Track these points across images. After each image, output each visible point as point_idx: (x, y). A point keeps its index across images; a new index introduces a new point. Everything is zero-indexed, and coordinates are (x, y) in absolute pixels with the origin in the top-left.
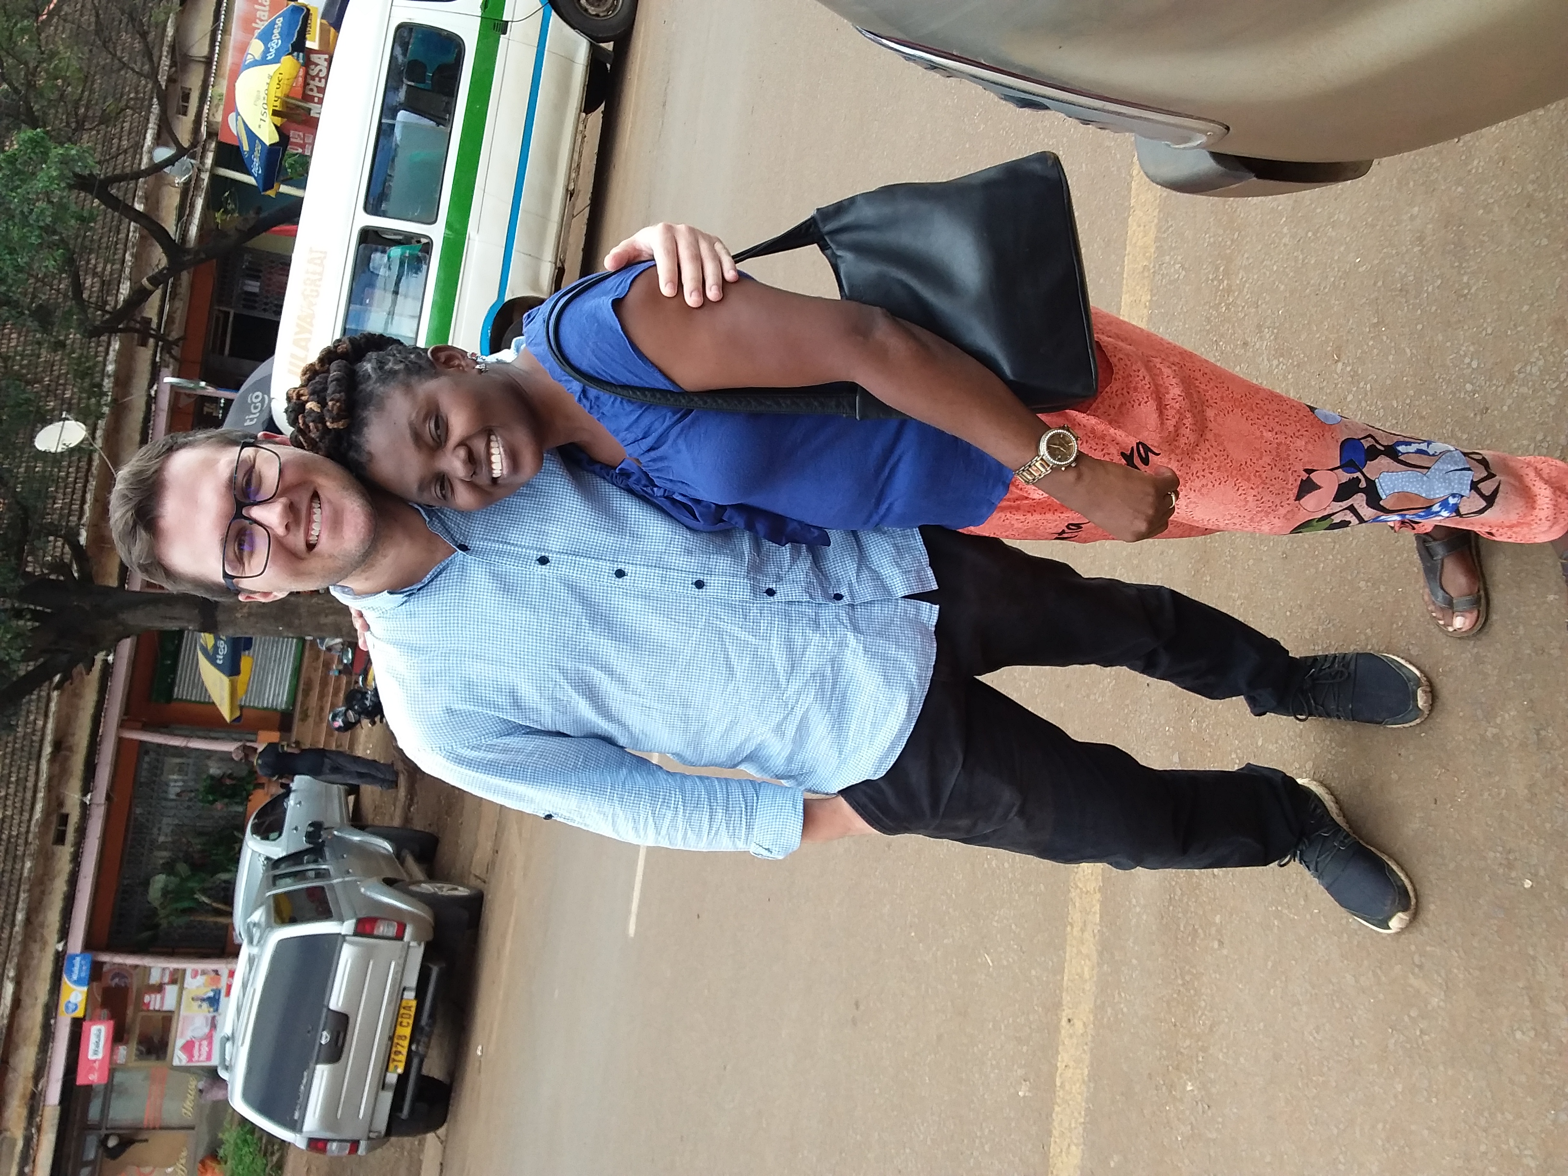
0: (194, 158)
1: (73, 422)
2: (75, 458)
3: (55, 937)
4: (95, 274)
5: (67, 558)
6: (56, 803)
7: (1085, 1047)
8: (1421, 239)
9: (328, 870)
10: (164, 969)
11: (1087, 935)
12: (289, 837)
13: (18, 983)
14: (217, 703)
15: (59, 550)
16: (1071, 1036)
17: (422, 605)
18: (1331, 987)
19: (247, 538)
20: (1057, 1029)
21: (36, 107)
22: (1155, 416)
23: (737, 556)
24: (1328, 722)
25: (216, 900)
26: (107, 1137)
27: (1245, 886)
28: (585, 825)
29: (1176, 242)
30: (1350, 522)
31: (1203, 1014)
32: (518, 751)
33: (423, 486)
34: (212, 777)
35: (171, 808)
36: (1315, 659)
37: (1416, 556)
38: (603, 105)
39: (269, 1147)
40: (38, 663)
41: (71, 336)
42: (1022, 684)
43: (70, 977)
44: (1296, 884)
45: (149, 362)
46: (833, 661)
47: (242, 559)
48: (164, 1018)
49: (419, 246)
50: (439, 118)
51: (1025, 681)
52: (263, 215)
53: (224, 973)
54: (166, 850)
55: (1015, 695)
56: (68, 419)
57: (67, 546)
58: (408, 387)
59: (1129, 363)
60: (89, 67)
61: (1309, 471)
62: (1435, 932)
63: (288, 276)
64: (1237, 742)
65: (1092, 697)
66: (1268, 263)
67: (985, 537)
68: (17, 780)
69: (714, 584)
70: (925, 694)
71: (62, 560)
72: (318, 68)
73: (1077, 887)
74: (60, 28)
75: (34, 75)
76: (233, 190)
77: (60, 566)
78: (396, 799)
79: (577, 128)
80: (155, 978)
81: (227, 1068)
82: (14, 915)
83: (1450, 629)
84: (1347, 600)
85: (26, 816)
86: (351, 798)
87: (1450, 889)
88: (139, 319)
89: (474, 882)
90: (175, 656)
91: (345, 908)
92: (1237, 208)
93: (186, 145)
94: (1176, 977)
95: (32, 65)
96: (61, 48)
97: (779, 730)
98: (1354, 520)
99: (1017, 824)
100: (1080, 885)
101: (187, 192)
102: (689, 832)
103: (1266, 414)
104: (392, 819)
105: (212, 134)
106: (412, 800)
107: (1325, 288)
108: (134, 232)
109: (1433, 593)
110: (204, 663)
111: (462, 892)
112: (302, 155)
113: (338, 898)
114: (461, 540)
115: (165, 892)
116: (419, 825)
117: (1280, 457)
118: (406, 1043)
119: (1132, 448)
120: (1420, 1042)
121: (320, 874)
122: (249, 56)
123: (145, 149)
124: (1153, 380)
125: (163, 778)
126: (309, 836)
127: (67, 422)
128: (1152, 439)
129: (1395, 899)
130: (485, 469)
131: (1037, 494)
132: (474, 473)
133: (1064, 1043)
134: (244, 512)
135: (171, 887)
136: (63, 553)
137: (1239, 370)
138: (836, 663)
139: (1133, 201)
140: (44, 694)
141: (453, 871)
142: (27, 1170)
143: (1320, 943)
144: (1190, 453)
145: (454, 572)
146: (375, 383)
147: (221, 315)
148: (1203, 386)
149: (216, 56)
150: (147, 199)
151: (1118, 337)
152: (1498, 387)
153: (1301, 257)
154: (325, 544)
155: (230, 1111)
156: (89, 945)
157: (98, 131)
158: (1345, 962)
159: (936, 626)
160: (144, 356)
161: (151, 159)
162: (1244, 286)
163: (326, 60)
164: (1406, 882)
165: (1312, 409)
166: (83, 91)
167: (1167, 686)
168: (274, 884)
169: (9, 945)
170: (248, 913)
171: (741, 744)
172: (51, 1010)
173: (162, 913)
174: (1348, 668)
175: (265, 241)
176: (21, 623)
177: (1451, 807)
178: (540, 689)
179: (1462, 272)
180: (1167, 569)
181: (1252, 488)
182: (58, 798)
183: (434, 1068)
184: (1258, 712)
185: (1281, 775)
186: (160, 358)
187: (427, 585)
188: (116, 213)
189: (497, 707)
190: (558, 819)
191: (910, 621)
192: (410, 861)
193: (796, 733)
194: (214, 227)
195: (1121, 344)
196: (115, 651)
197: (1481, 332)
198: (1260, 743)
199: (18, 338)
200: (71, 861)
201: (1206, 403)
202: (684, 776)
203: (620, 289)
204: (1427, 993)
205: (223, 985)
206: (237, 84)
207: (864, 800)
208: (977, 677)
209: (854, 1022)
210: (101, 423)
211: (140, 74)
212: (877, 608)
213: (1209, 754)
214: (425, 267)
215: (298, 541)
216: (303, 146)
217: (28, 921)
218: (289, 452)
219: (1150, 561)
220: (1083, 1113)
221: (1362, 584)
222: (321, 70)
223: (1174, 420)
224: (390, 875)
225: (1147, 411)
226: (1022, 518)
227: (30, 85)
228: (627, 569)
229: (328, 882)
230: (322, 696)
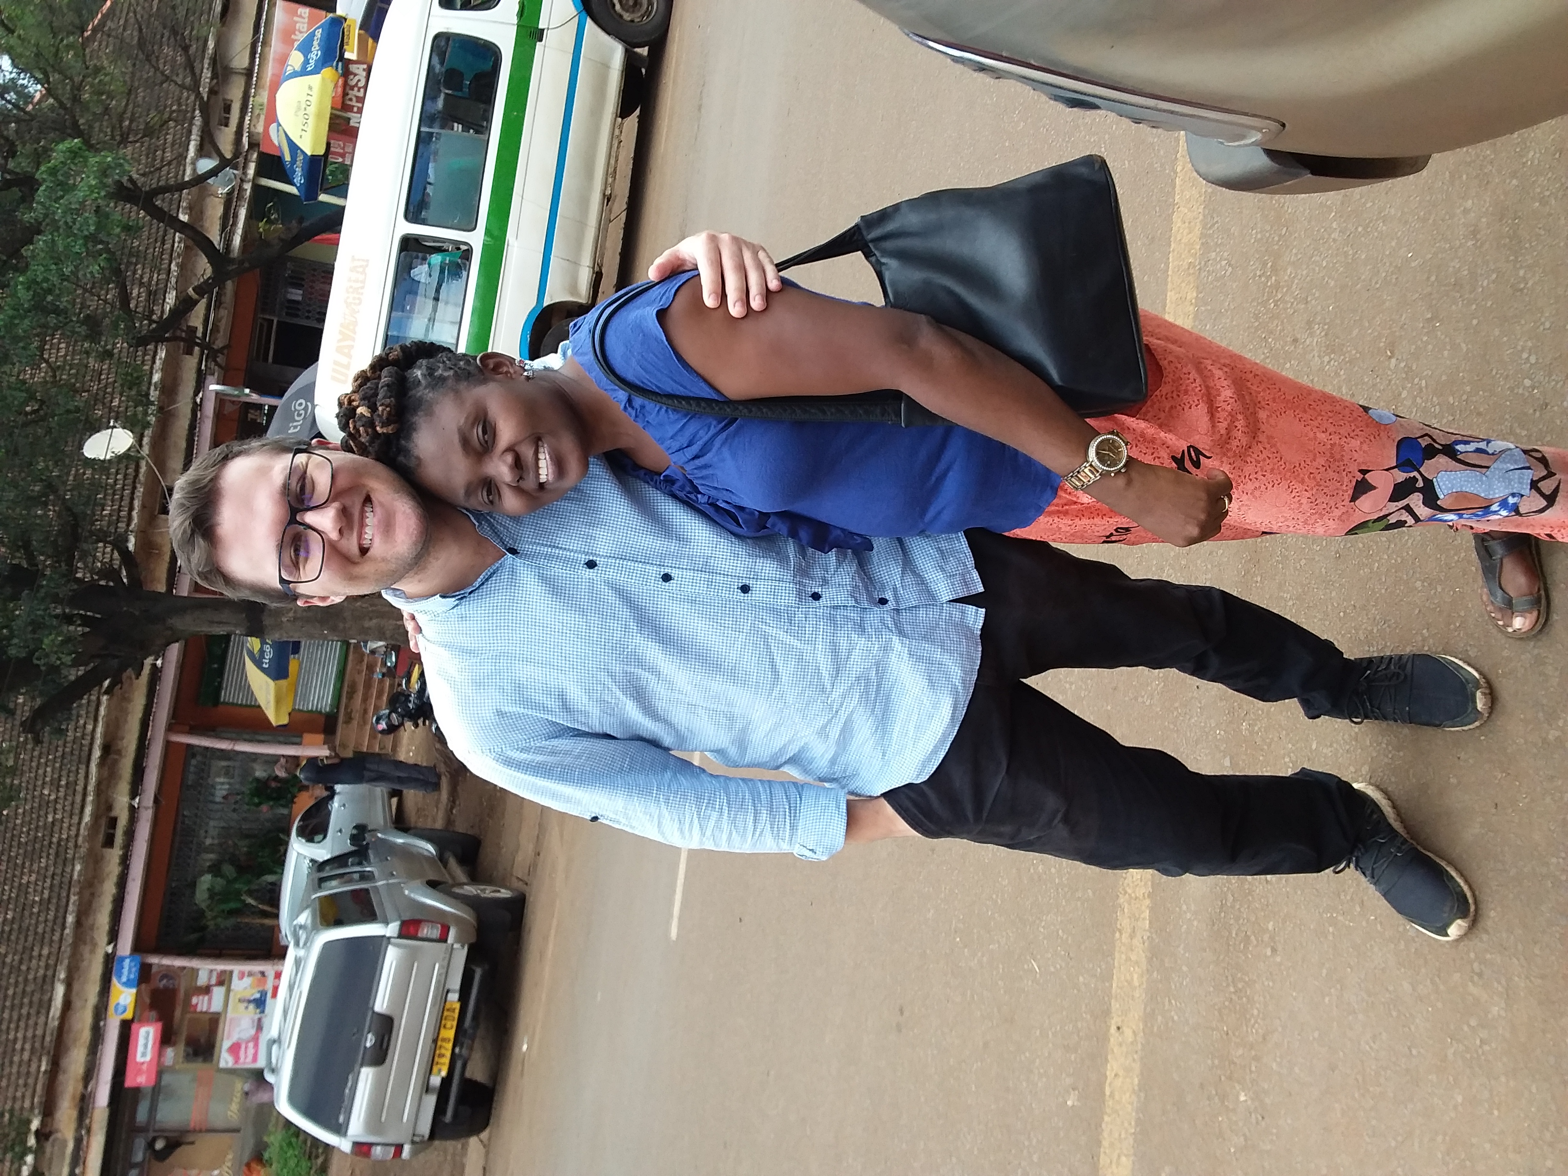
0: (236, 169)
1: (121, 430)
2: (122, 466)
3: (105, 939)
4: (141, 284)
5: (116, 563)
6: (105, 807)
7: (1135, 1056)
8: (1475, 233)
9: (372, 872)
10: (211, 971)
11: (1137, 942)
12: (333, 840)
13: (69, 984)
14: (264, 708)
15: (109, 556)
16: (1120, 1045)
17: (471, 607)
18: (1387, 995)
19: (303, 544)
20: (1106, 1038)
21: (81, 121)
22: (1206, 419)
23: (782, 559)
24: (1384, 724)
25: (262, 902)
26: (154, 1140)
27: (1299, 892)
28: (631, 827)
29: (1222, 238)
30: (1406, 522)
31: (1256, 1022)
32: (566, 753)
33: (469, 491)
34: (257, 780)
35: (217, 811)
36: (1370, 660)
37: (1474, 555)
38: (638, 109)
39: (314, 1150)
40: (89, 668)
41: (118, 345)
42: (1068, 686)
43: (119, 977)
44: (1352, 890)
45: (194, 371)
46: (877, 664)
47: (298, 563)
48: (210, 1019)
49: (459, 253)
50: (476, 125)
51: (1071, 684)
52: (306, 224)
53: (271, 975)
54: (212, 852)
55: (1061, 697)
56: (115, 427)
57: (115, 552)
58: (457, 392)
59: (1179, 366)
60: (132, 81)
61: (1364, 472)
62: (1495, 939)
63: (330, 284)
64: (1290, 746)
65: (1140, 700)
66: (1318, 258)
67: (1032, 540)
68: (67, 783)
69: (760, 590)
70: (969, 698)
71: (111, 565)
72: (357, 78)
73: (1126, 892)
74: (104, 43)
75: (79, 90)
76: (275, 200)
77: (110, 573)
78: (438, 801)
79: (613, 134)
80: (202, 980)
81: (273, 1071)
82: (65, 918)
83: (1510, 630)
84: (1402, 600)
85: (75, 819)
86: (395, 801)
87: (1511, 896)
88: (185, 328)
89: (516, 884)
90: (222, 660)
91: (390, 911)
92: (1285, 203)
93: (228, 156)
94: (1228, 985)
95: (78, 79)
96: (105, 63)
97: (823, 732)
98: (1410, 521)
99: (1061, 831)
100: (1129, 891)
101: (230, 202)
102: (734, 833)
103: (1320, 415)
104: (434, 820)
105: (253, 145)
106: (454, 802)
107: (1376, 283)
108: (179, 242)
109: (1492, 593)
110: (250, 666)
111: (505, 894)
112: (342, 164)
113: (382, 901)
114: (510, 544)
115: (212, 893)
116: (461, 827)
117: (1334, 459)
118: (450, 1046)
119: (1183, 451)
120: (1480, 1051)
121: (365, 877)
122: (289, 68)
123: (188, 160)
124: (1204, 382)
125: (210, 781)
126: (354, 839)
127: (115, 430)
128: (1203, 442)
129: (1454, 907)
130: (532, 475)
131: (1086, 499)
132: (521, 478)
133: (1113, 1051)
134: (298, 518)
135: (218, 888)
136: (112, 559)
137: (1289, 370)
138: (880, 667)
139: (1177, 197)
140: (93, 698)
141: (495, 873)
142: (77, 1171)
143: (1376, 949)
144: (1242, 455)
145: (505, 575)
146: (425, 388)
147: (265, 324)
148: (1254, 388)
149: (256, 67)
150: (190, 209)
151: (1167, 339)
152: (1557, 383)
153: (1351, 252)
154: (378, 548)
155: (275, 1114)
156: (138, 947)
157: (142, 143)
158: (1403, 970)
159: (982, 629)
160: (190, 363)
161: (194, 170)
162: (1293, 283)
163: (364, 70)
164: (1465, 888)
165: (1366, 409)
166: (127, 105)
167: (1218, 688)
168: (320, 887)
169: (60, 948)
170: (295, 915)
171: (785, 745)
172: (101, 1011)
173: (209, 914)
174: (1404, 670)
175: (308, 250)
176: (72, 628)
177: (1513, 811)
178: (588, 692)
179: (1518, 266)
180: (1216, 570)
181: (1306, 490)
182: (107, 801)
183: (477, 1071)
184: (1311, 715)
185: (1337, 779)
186: (206, 366)
187: (478, 588)
188: (161, 224)
189: (545, 709)
190: (604, 821)
191: (956, 625)
192: (452, 862)
193: (840, 735)
194: (258, 236)
195: (1170, 346)
196: (163, 655)
197: (1538, 327)
198: (1314, 747)
199: (67, 347)
200: (120, 864)
201: (1258, 405)
202: (727, 778)
203: (664, 298)
204: (1486, 1002)
205: (269, 987)
206: (277, 96)
207: (908, 804)
208: (1024, 680)
209: (899, 1027)
210: (148, 432)
211: (183, 87)
212: (922, 612)
213: (1261, 758)
214: (465, 273)
215: (351, 545)
216: (343, 156)
217: (78, 923)
218: (341, 458)
219: (1199, 562)
220: (1133, 1123)
221: (1419, 584)
222: (359, 81)
223: (1226, 423)
224: (432, 877)
225: (1198, 414)
226: (1070, 522)
227: (76, 99)
228: (674, 573)
229: (373, 885)
230: (365, 699)
